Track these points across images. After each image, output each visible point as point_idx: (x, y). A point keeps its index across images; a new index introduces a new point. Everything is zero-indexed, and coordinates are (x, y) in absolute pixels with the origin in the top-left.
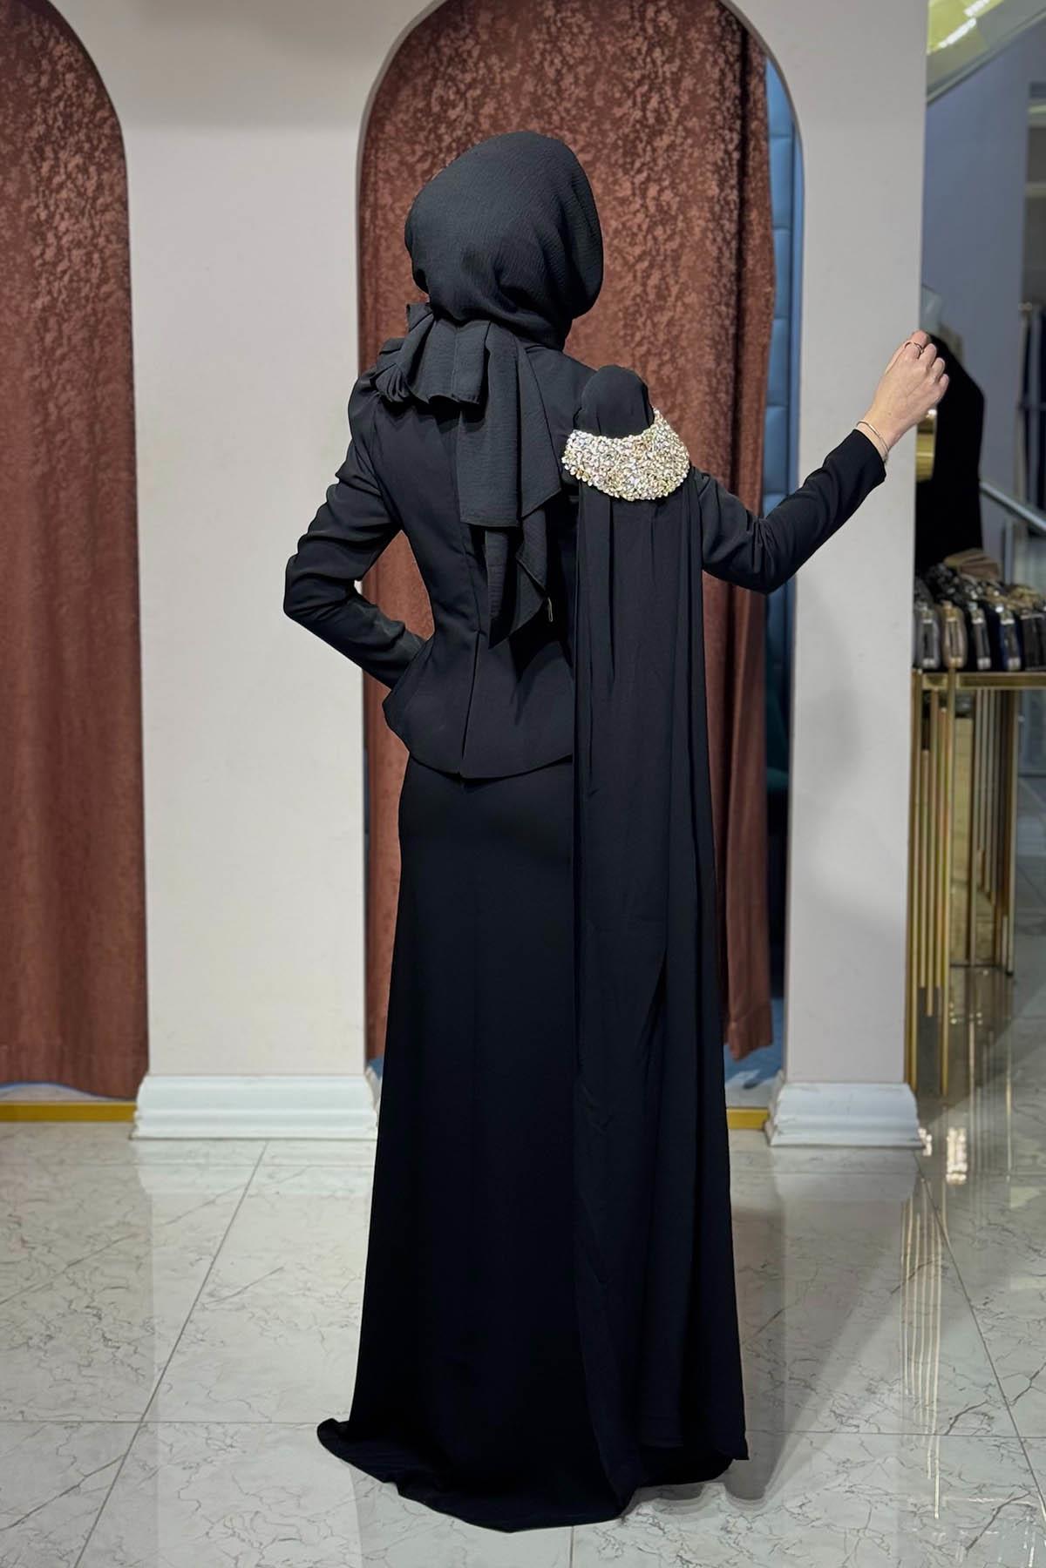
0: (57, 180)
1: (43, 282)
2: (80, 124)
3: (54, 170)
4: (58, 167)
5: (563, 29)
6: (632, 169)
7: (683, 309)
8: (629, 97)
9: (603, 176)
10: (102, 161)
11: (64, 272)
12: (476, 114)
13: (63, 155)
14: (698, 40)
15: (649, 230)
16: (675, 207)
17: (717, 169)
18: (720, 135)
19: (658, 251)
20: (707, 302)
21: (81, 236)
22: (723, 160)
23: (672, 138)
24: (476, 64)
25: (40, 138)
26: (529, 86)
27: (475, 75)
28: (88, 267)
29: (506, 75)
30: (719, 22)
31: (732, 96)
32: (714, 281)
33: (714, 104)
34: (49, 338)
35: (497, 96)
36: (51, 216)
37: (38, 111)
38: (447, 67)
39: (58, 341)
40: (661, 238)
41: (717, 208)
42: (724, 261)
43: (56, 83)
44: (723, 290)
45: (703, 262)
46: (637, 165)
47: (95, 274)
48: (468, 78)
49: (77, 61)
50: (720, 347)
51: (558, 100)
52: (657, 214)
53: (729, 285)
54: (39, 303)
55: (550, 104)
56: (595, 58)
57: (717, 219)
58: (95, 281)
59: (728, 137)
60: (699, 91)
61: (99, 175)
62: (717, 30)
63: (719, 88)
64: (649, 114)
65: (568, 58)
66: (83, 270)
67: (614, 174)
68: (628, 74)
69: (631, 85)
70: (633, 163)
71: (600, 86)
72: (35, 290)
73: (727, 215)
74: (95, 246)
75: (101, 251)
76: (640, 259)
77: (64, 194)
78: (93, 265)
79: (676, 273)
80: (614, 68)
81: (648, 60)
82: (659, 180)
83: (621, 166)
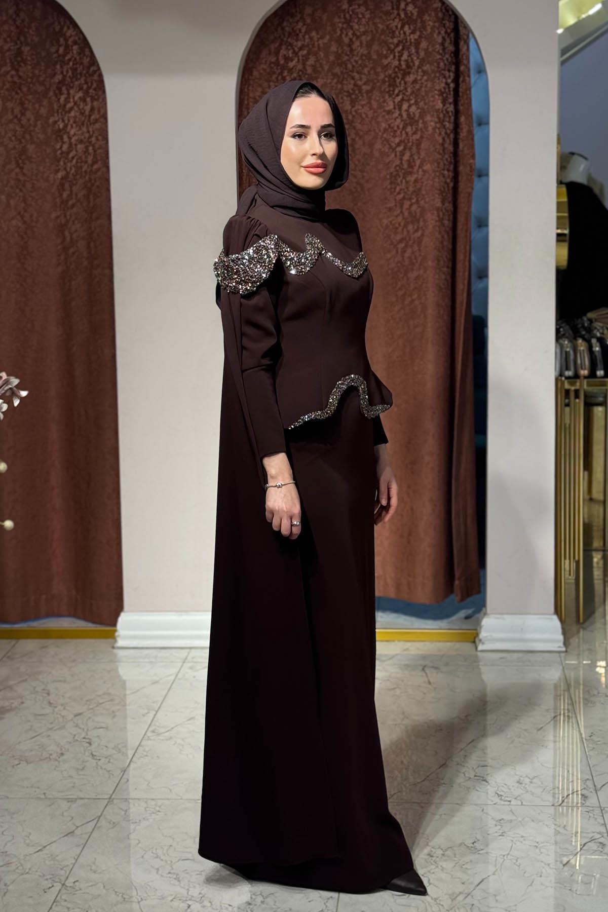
0: (69, 106)
1: (62, 163)
2: (81, 74)
3: (67, 100)
4: (70, 98)
5: (353, 16)
6: (393, 94)
7: (423, 173)
8: (391, 53)
9: (378, 99)
10: (94, 95)
11: (73, 158)
12: (304, 64)
13: (72, 92)
14: (430, 20)
15: (404, 128)
16: (417, 115)
17: (441, 93)
18: (443, 74)
19: (408, 140)
20: (436, 169)
21: (82, 137)
22: (445, 88)
23: (416, 76)
24: (304, 37)
25: (60, 82)
26: (334, 48)
27: (303, 42)
28: (87, 154)
29: (321, 42)
30: (441, 10)
31: (450, 52)
32: (440, 156)
33: (440, 57)
34: (65, 195)
35: (316, 54)
36: (66, 126)
37: (58, 67)
38: (288, 38)
39: (70, 196)
40: (410, 133)
41: (441, 116)
42: (446, 146)
43: (68, 51)
44: (445, 162)
45: (434, 146)
46: (396, 91)
47: (90, 159)
48: (300, 44)
49: (79, 39)
50: (444, 194)
51: (351, 56)
52: (408, 119)
53: (449, 159)
54: (60, 175)
55: (346, 58)
56: (372, 31)
57: (441, 121)
58: (90, 162)
59: (447, 76)
60: (430, 49)
61: (92, 102)
62: (440, 15)
63: (441, 47)
64: (403, 63)
65: (356, 32)
66: (84, 156)
67: (383, 97)
68: (391, 41)
69: (392, 46)
70: (394, 91)
71: (375, 47)
72: (57, 168)
73: (447, 119)
74: (90, 142)
75: (93, 146)
76: (398, 145)
77: (72, 114)
78: (89, 154)
79: (419, 153)
80: (383, 37)
81: (402, 32)
82: (409, 100)
83: (387, 92)
